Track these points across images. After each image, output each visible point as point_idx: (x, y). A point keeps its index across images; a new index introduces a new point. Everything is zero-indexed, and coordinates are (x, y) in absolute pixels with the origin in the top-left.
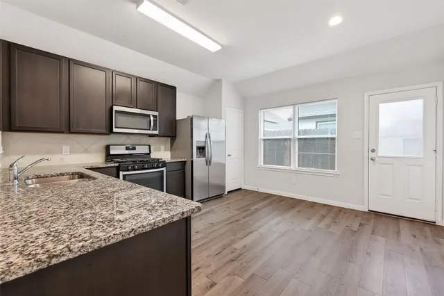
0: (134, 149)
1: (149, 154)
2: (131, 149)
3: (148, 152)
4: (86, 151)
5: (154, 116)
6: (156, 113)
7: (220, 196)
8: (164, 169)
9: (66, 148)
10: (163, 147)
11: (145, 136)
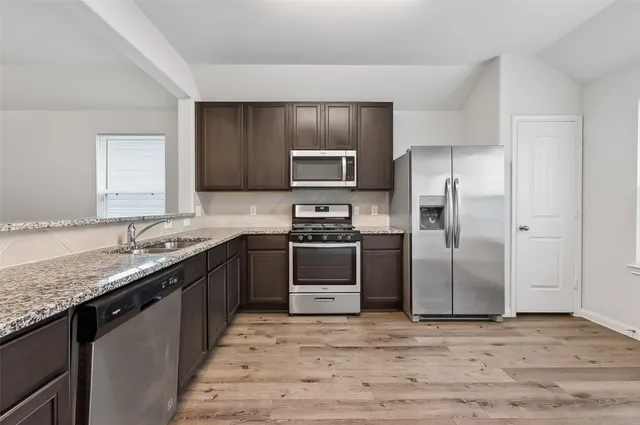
0: (326, 210)
1: (349, 219)
2: (322, 211)
3: (347, 215)
4: (272, 212)
5: (349, 159)
6: (352, 153)
7: (489, 319)
8: (357, 245)
9: (253, 208)
10: (375, 208)
11: (345, 191)
